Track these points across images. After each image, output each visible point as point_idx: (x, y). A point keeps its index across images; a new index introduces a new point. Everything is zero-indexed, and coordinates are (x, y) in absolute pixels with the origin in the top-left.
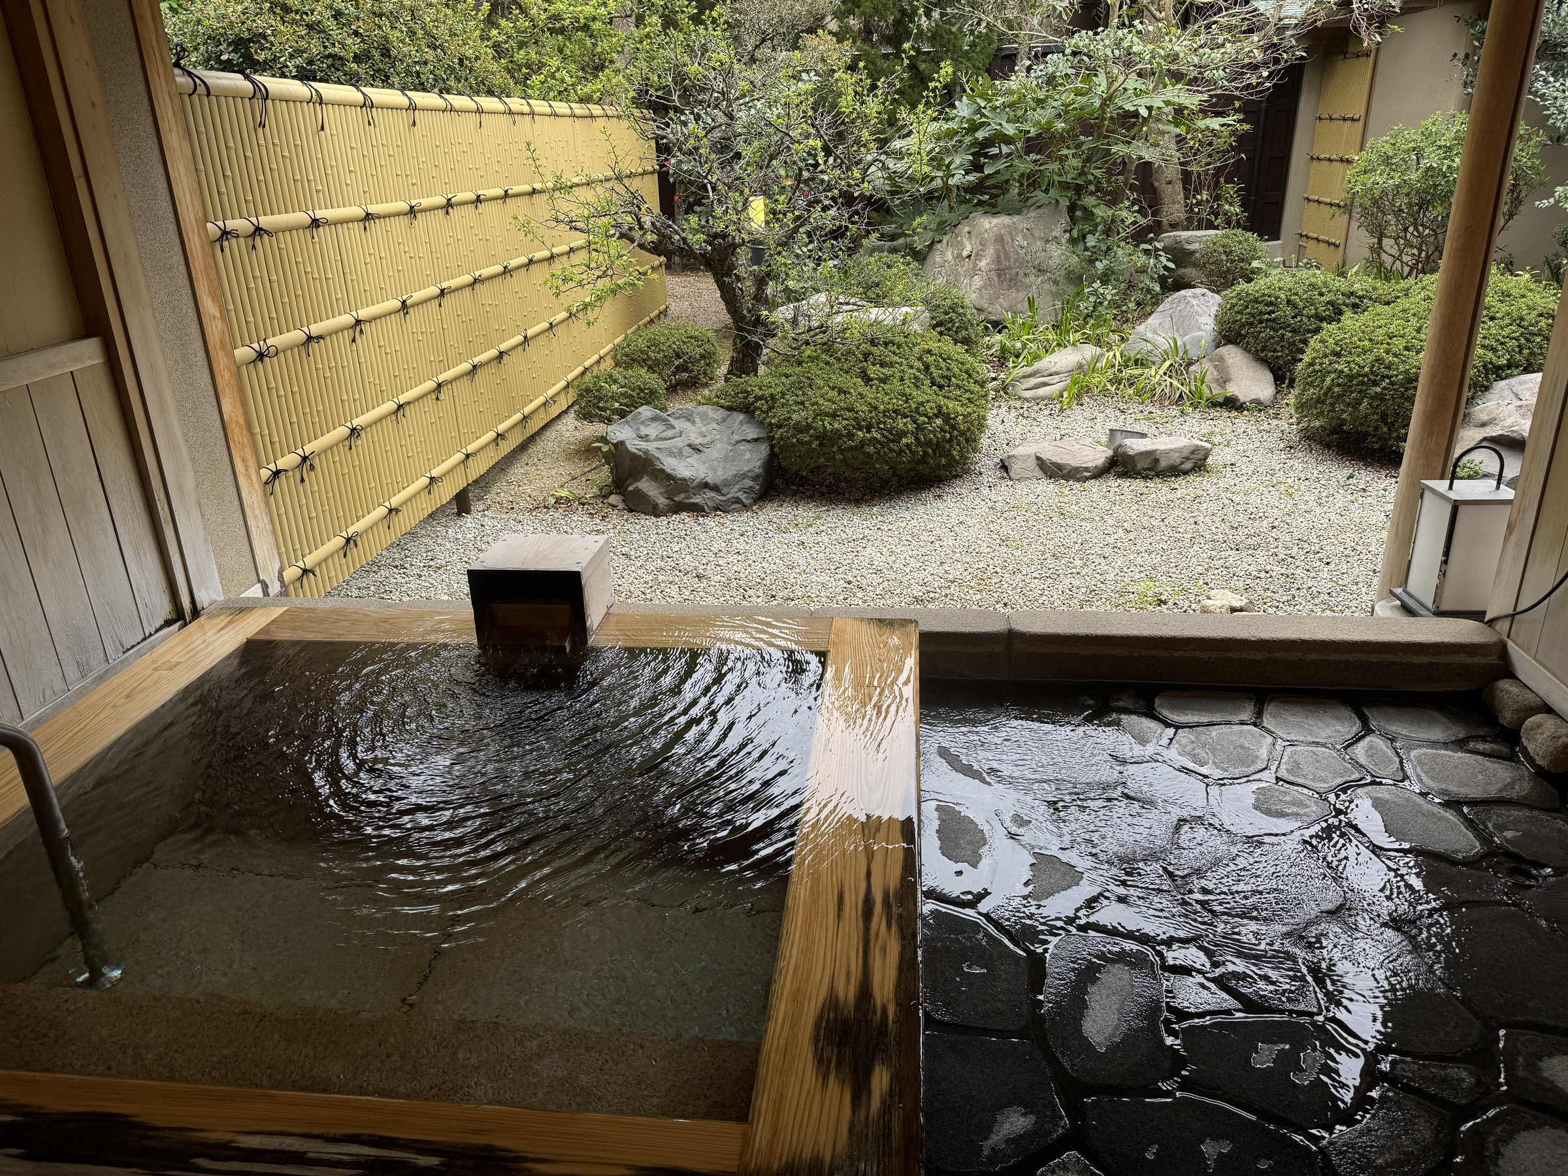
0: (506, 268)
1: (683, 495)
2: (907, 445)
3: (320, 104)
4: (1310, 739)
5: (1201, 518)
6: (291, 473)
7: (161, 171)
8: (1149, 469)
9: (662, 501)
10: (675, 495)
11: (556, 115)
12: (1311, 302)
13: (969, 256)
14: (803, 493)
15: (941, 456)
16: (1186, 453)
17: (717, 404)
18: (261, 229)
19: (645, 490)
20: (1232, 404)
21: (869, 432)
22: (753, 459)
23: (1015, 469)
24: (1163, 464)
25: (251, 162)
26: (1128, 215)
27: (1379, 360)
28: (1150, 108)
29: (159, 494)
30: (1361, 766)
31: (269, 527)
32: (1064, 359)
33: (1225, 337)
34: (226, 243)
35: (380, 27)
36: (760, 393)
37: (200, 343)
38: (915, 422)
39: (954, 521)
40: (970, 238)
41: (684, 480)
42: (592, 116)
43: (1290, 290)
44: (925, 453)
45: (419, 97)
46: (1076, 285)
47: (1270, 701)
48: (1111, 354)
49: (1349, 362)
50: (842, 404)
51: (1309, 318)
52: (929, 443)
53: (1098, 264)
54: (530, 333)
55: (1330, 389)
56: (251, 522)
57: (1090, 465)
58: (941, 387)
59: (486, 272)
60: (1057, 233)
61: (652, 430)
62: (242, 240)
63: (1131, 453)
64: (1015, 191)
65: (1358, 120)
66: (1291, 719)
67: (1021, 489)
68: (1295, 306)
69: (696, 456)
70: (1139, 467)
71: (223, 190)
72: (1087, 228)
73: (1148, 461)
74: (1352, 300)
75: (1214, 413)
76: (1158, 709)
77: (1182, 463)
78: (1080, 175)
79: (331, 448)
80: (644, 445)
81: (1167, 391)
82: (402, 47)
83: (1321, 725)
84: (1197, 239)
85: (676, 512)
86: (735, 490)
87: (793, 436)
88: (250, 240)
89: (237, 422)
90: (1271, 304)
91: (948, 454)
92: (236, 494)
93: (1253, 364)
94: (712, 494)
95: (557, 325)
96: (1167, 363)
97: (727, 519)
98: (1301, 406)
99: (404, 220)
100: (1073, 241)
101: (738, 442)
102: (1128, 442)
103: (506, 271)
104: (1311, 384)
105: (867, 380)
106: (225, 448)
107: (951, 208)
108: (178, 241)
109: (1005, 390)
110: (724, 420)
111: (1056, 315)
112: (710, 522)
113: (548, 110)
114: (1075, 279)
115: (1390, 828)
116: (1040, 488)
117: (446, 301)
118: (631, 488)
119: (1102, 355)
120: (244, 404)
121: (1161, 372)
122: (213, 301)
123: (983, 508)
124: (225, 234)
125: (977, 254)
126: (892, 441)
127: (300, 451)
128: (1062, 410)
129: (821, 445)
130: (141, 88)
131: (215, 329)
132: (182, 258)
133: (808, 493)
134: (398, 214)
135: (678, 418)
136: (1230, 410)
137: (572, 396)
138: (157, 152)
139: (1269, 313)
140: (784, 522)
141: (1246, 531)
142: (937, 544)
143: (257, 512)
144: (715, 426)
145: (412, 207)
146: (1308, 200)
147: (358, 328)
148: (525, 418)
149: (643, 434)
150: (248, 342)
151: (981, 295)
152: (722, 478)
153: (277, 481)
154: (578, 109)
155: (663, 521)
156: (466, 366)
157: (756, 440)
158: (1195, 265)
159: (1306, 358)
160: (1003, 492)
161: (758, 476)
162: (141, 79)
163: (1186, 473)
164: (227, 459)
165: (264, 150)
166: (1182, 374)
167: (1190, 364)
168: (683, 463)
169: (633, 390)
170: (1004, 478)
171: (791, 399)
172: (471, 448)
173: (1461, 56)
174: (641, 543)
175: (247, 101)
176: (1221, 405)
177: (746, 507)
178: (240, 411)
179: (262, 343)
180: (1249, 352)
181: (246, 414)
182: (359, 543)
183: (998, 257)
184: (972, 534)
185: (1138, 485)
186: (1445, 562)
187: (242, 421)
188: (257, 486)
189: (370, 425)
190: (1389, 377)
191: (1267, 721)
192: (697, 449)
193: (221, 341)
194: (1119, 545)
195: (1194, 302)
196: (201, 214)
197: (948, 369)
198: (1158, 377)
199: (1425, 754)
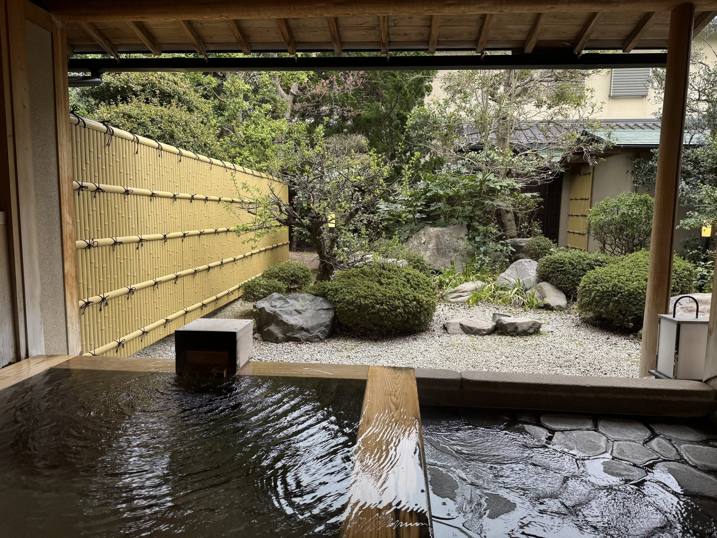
0: (216, 230)
1: (291, 333)
2: (400, 313)
3: (138, 143)
4: (626, 438)
5: (541, 353)
6: (95, 305)
7: (54, 152)
8: (514, 332)
9: (280, 336)
10: (287, 333)
11: (246, 173)
12: (579, 263)
13: (424, 243)
14: (349, 335)
15: (415, 320)
16: (530, 325)
17: (310, 293)
18: (100, 189)
19: (272, 330)
20: (547, 307)
21: (382, 306)
22: (326, 318)
23: (451, 329)
24: (520, 329)
25: (100, 160)
26: (493, 229)
27: (615, 285)
28: (501, 186)
29: (19, 295)
30: (656, 452)
31: (79, 330)
32: (469, 286)
33: (541, 278)
34: (81, 192)
35: (171, 127)
36: (331, 288)
37: (59, 234)
38: (403, 302)
39: (422, 349)
40: (425, 236)
41: (292, 325)
42: (261, 177)
43: (570, 258)
44: (408, 317)
45: (184, 151)
46: (472, 258)
47: (600, 420)
48: (490, 285)
49: (601, 286)
50: (369, 293)
51: (580, 270)
52: (410, 313)
53: (481, 249)
54: (224, 261)
55: (594, 298)
56: (69, 325)
57: (485, 328)
58: (415, 289)
59: (207, 231)
60: (462, 235)
61: (278, 303)
62: (89, 193)
63: (504, 323)
64: (442, 219)
65: (588, 199)
66: (613, 428)
67: (454, 338)
68: (572, 264)
69: (299, 315)
70: (509, 330)
71: (84, 168)
72: (476, 234)
73: (513, 328)
74: (598, 263)
75: (539, 311)
76: (543, 422)
77: (529, 329)
78: (471, 212)
79: (118, 297)
80: (273, 309)
81: (517, 301)
82: (179, 135)
83: (630, 432)
84: (524, 242)
85: (287, 342)
86: (316, 332)
87: (346, 307)
88: (93, 194)
89: (71, 275)
90: (562, 263)
91: (419, 319)
92: (64, 310)
93: (556, 290)
94: (305, 333)
95: (237, 260)
96: (516, 289)
97: (312, 346)
98: (581, 307)
99: (170, 201)
100: (469, 239)
101: (319, 310)
102: (502, 318)
103: (216, 232)
104: (585, 296)
105: (381, 284)
106: (62, 287)
107: (416, 225)
108: (57, 185)
109: (442, 298)
110: (313, 300)
111: (463, 270)
112: (303, 346)
113: (243, 170)
114: (471, 255)
115: (681, 483)
116: (462, 338)
117: (186, 239)
118: (265, 330)
119: (485, 286)
120: (77, 267)
121: (514, 292)
122: (70, 215)
123: (436, 345)
124: (81, 187)
125: (428, 242)
126: (393, 310)
127: (102, 295)
128: (469, 307)
129: (359, 312)
130: (52, 116)
131: (68, 229)
132: (57, 194)
133: (352, 336)
134: (167, 197)
135: (291, 299)
136: (547, 310)
137: (241, 293)
138: (54, 145)
139: (562, 267)
140: (340, 347)
141: (564, 359)
142: (415, 359)
143: (74, 321)
144: (308, 302)
145: (174, 195)
146: (569, 232)
147: (141, 243)
148: (217, 299)
149: (273, 305)
150: (84, 239)
151: (430, 259)
152: (310, 326)
153: (87, 308)
154: (256, 173)
155: (280, 345)
156: (191, 270)
157: (328, 309)
158: (524, 252)
159: (582, 284)
160: (445, 338)
161: (328, 326)
162: (53, 113)
163: (531, 334)
164: (63, 292)
165: (107, 156)
166: (523, 294)
167: (526, 290)
168: (292, 318)
169: (271, 287)
170: (445, 333)
171: (345, 290)
172: (188, 309)
173: (630, 171)
174: (269, 354)
175: (103, 134)
176: (542, 308)
177: (321, 340)
178: (74, 270)
179: (91, 240)
180: (553, 285)
181: (77, 272)
182: (125, 346)
183: (437, 244)
184: (432, 355)
185: (509, 338)
186: (677, 353)
187: (74, 275)
188: (76, 308)
189: (140, 289)
190: (621, 293)
191: (601, 429)
192: (299, 312)
193: (70, 235)
194: (504, 363)
195: (526, 264)
196: (71, 176)
197: (418, 282)
198: (512, 295)
199: (688, 447)
